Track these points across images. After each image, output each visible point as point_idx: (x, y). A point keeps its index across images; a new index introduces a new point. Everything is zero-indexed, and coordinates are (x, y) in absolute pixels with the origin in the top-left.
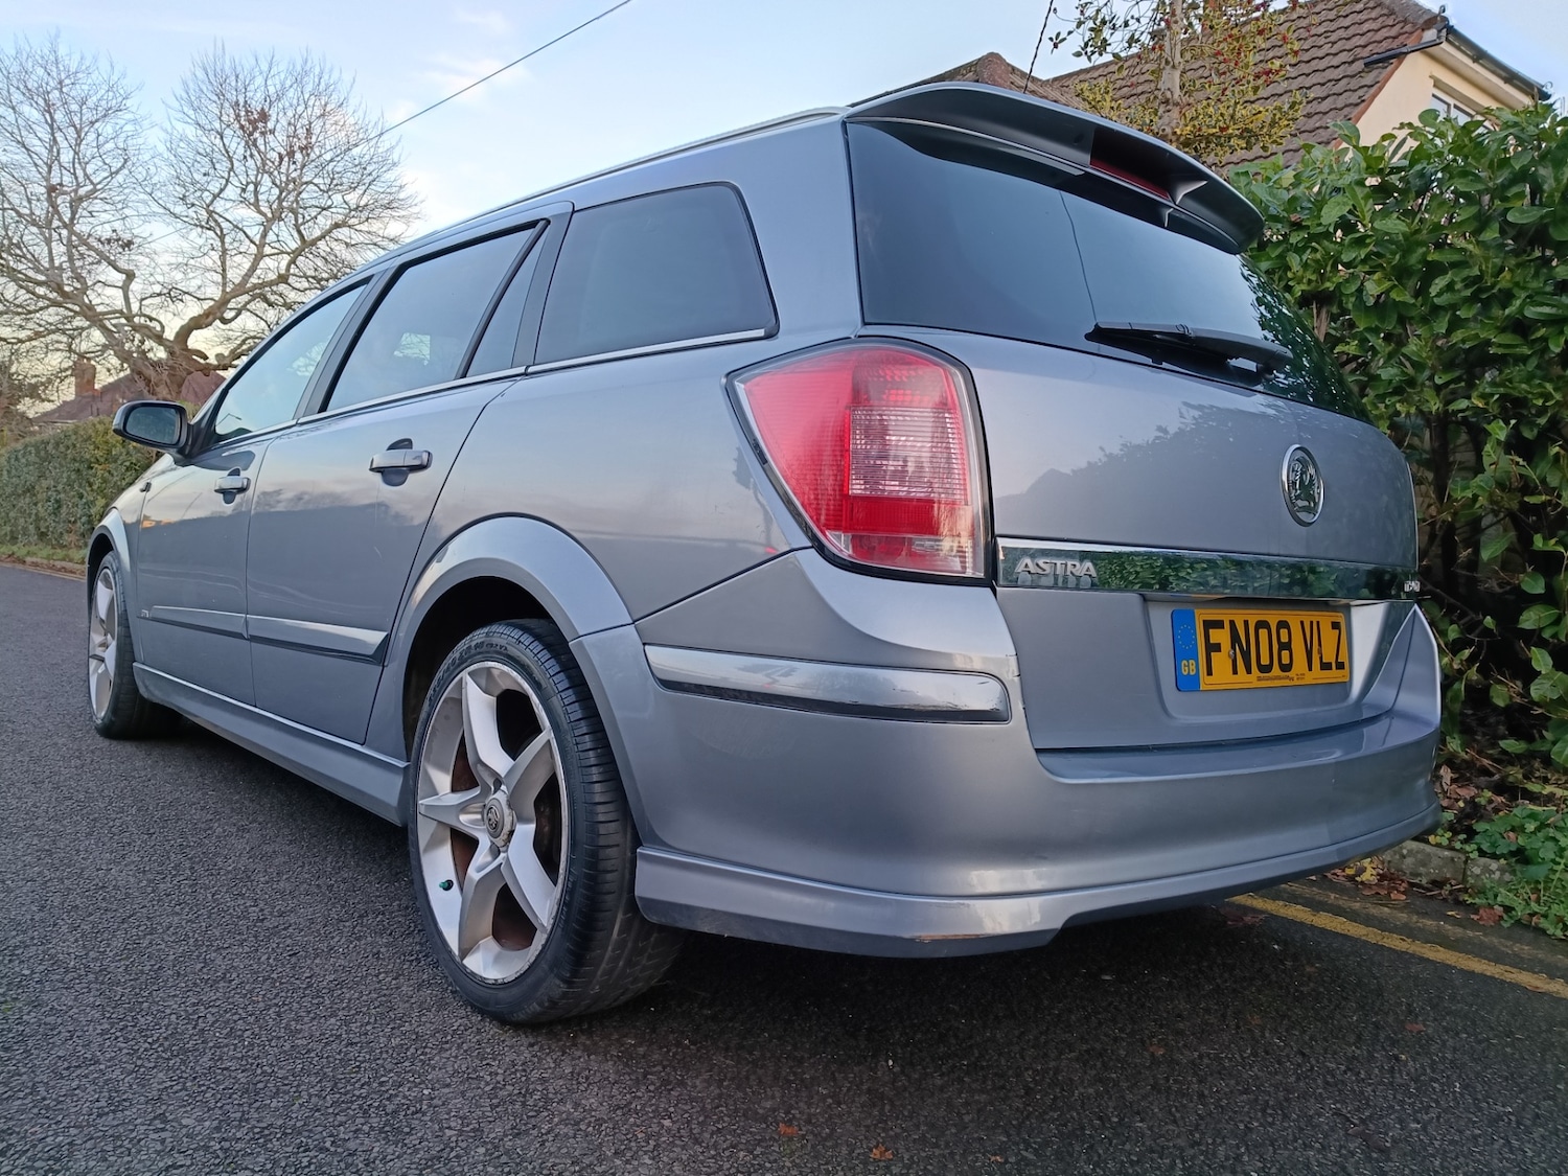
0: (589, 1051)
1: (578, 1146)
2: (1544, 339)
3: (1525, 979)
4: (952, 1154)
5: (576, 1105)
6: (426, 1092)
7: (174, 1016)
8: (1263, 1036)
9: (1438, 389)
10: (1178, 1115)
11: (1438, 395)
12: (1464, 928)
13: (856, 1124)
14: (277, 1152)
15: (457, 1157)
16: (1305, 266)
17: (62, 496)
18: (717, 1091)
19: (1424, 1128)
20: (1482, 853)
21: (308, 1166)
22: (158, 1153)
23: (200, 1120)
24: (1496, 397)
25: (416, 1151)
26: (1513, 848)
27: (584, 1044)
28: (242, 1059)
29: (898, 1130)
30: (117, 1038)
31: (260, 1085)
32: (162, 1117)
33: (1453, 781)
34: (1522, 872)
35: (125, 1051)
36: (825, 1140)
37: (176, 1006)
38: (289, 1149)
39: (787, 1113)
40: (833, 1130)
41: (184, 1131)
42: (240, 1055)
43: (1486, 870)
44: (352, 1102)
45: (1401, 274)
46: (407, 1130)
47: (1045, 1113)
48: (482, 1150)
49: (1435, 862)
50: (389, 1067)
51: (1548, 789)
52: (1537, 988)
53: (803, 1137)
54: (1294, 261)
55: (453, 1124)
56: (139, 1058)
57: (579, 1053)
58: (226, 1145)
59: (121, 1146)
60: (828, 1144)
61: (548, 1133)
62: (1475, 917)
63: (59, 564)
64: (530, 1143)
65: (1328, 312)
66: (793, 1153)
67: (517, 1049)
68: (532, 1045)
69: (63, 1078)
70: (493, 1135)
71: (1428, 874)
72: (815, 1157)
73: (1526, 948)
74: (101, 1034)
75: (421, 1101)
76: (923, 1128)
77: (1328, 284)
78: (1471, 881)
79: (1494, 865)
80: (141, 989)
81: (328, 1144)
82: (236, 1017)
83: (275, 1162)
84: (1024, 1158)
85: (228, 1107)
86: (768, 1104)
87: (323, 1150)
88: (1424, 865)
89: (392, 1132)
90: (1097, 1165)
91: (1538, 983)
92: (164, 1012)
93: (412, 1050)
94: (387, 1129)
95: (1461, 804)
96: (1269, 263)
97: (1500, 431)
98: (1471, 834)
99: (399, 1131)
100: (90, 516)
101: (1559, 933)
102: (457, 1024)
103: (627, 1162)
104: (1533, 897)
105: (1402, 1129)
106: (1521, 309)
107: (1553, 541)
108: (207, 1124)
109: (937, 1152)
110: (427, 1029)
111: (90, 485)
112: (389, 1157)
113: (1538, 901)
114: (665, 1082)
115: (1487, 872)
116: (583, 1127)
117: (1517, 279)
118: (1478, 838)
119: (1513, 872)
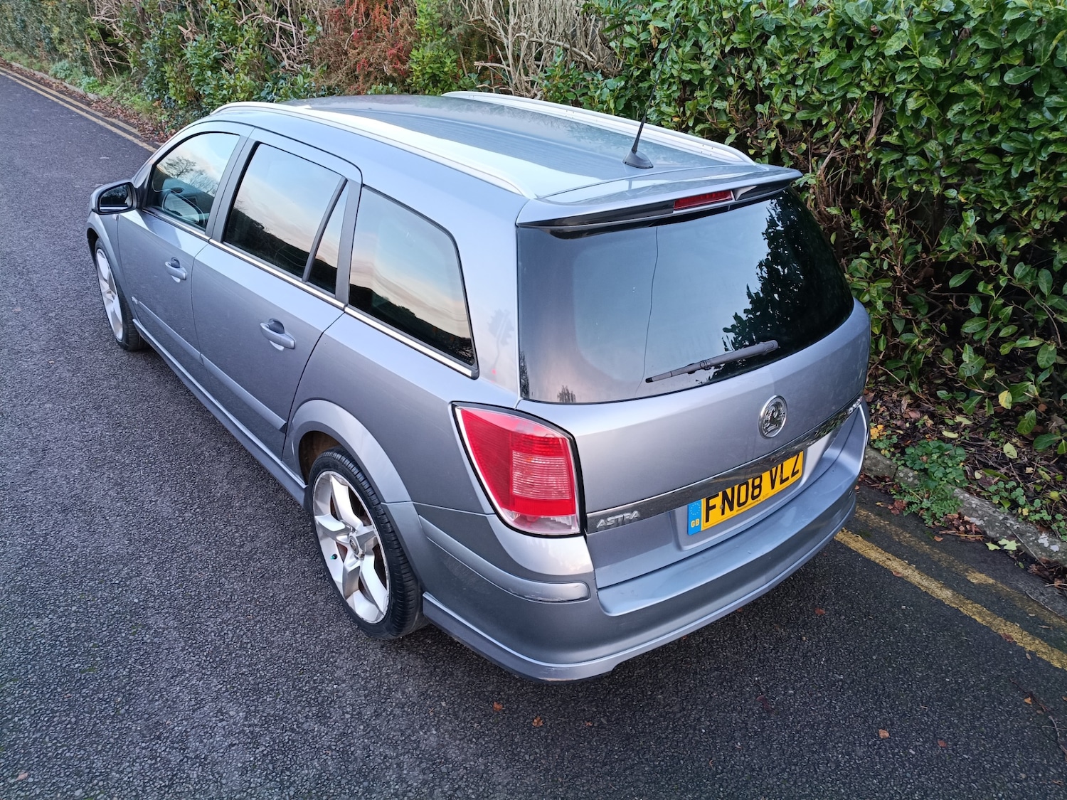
0: (410, 652)
1: (403, 722)
2: (1011, 164)
3: (897, 566)
4: (570, 721)
5: (403, 693)
6: (335, 686)
7: (213, 634)
8: (739, 623)
9: (941, 179)
10: (680, 688)
11: (940, 183)
12: (880, 515)
13: (529, 701)
14: (273, 733)
15: (352, 733)
16: (873, 72)
18: (468, 679)
19: (795, 693)
20: (905, 465)
21: (288, 742)
22: (223, 736)
23: (238, 712)
24: (974, 195)
25: (334, 729)
26: (922, 468)
27: (407, 646)
28: (249, 666)
29: (547, 705)
30: (190, 652)
31: (260, 685)
32: (220, 711)
33: (909, 405)
34: (924, 481)
35: (196, 663)
36: (514, 713)
37: (212, 626)
38: (279, 731)
39: (499, 694)
40: (518, 706)
41: (232, 721)
42: (247, 663)
43: (906, 475)
44: (302, 696)
45: (934, 93)
46: (328, 715)
47: (618, 689)
48: (362, 727)
49: (881, 465)
50: (317, 668)
51: (959, 419)
52: (898, 573)
53: (504, 711)
54: (867, 66)
55: (348, 710)
56: (203, 668)
57: (404, 653)
58: (251, 729)
59: (207, 732)
60: (515, 716)
61: (390, 714)
62: (890, 507)
64: (382, 722)
65: (885, 105)
66: (498, 723)
67: (374, 654)
68: (382, 647)
69: (171, 685)
70: (366, 717)
71: (876, 471)
72: (508, 726)
73: (908, 535)
74: (182, 651)
75: (332, 694)
76: (559, 703)
77: (886, 89)
78: (897, 480)
79: (911, 474)
80: (194, 612)
81: (295, 726)
82: (242, 633)
83: (274, 741)
84: (602, 723)
85: (248, 702)
86: (490, 688)
87: (293, 730)
88: (875, 466)
89: (322, 718)
90: (633, 727)
91: (900, 569)
92: (207, 631)
93: (326, 655)
94: (320, 715)
95: (908, 425)
96: (852, 62)
97: (971, 219)
98: (903, 453)
99: (325, 717)
101: (930, 524)
102: (346, 632)
103: (425, 733)
104: (926, 496)
105: (784, 695)
106: (1000, 142)
107: (990, 287)
108: (241, 714)
109: (563, 720)
110: (333, 637)
112: (323, 734)
113: (928, 498)
114: (444, 673)
115: (907, 475)
116: (406, 709)
117: (1004, 117)
118: (906, 457)
119: (920, 480)
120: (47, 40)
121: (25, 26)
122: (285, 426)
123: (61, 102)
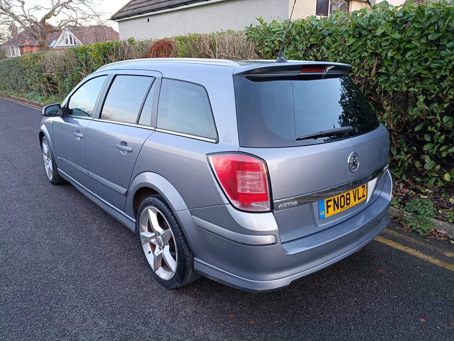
0: (187, 294)
1: (186, 325)
2: (436, 73)
3: (411, 251)
4: (268, 321)
5: (185, 312)
6: (151, 310)
7: (91, 290)
8: (343, 277)
9: (406, 84)
10: (319, 305)
11: (406, 86)
12: (399, 232)
13: (247, 313)
14: (122, 331)
15: (160, 330)
16: (372, 45)
17: (18, 78)
18: (216, 305)
19: (375, 305)
20: (406, 210)
21: (129, 335)
22: (96, 333)
23: (104, 323)
24: (421, 89)
25: (151, 329)
26: (414, 210)
27: (185, 292)
28: (109, 303)
29: (256, 314)
30: (80, 299)
31: (115, 311)
32: (95, 323)
33: (403, 187)
34: (416, 217)
35: (83, 303)
36: (240, 318)
37: (91, 287)
38: (124, 330)
39: (232, 311)
40: (242, 315)
41: (101, 327)
42: (108, 302)
43: (407, 215)
44: (136, 315)
45: (398, 49)
46: (149, 323)
47: (289, 306)
48: (165, 327)
49: (395, 212)
50: (142, 303)
51: (427, 190)
52: (412, 254)
53: (235, 318)
54: (369, 43)
55: (158, 320)
56: (87, 305)
57: (184, 295)
58: (111, 330)
59: (89, 332)
60: (241, 320)
61: (179, 321)
62: (402, 229)
63: (21, 99)
64: (176, 325)
65: (378, 58)
66: (233, 323)
67: (170, 295)
68: (173, 293)
69: (71, 312)
70: (167, 323)
71: (393, 215)
72: (238, 324)
73: (413, 239)
74: (77, 298)
75: (150, 313)
76: (262, 313)
77: (378, 51)
78: (403, 218)
79: (409, 214)
80: (82, 282)
81: (132, 328)
82: (105, 289)
83: (122, 335)
84: (284, 321)
85: (109, 319)
86: (227, 308)
87: (131, 330)
88: (392, 213)
89: (145, 324)
90: (299, 322)
91: (413, 252)
92: (89, 289)
93: (147, 297)
94: (144, 323)
95: (404, 195)
96: (362, 42)
97: (421, 98)
98: (405, 205)
99: (147, 323)
100: (27, 84)
101: (422, 234)
102: (156, 287)
103: (197, 329)
104: (418, 223)
105: (370, 305)
106: (430, 65)
107: (433, 128)
108: (105, 324)
109: (264, 320)
110: (149, 290)
111: (26, 75)
112: (146, 331)
113: (419, 224)
114: (204, 303)
116: (187, 319)
117: (430, 54)
118: (406, 207)
119: (414, 216)
120: (26, 85)
121: (17, 81)
122: (127, 192)
123: (29, 106)
